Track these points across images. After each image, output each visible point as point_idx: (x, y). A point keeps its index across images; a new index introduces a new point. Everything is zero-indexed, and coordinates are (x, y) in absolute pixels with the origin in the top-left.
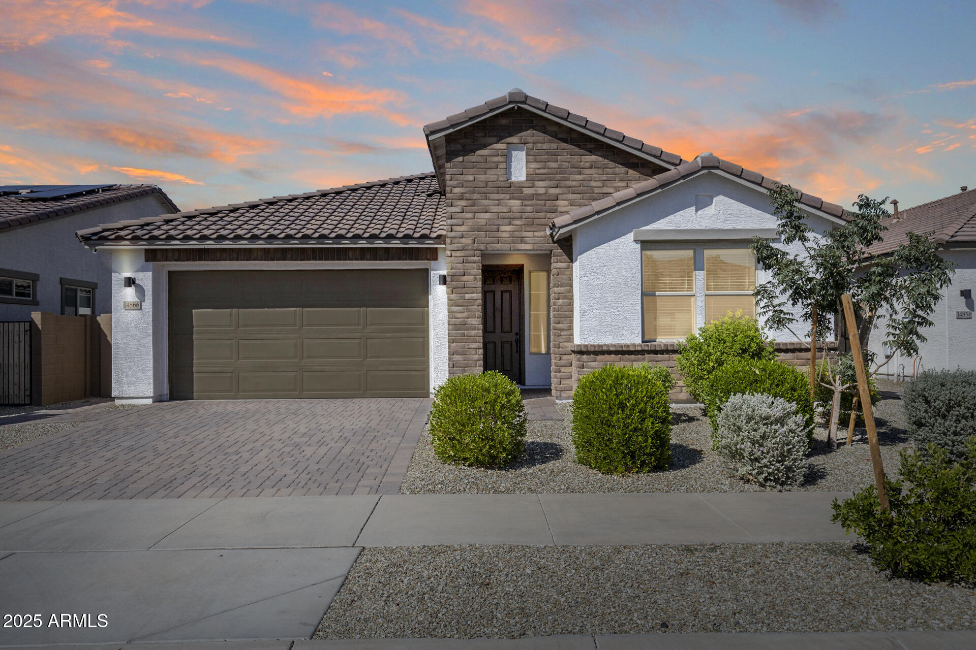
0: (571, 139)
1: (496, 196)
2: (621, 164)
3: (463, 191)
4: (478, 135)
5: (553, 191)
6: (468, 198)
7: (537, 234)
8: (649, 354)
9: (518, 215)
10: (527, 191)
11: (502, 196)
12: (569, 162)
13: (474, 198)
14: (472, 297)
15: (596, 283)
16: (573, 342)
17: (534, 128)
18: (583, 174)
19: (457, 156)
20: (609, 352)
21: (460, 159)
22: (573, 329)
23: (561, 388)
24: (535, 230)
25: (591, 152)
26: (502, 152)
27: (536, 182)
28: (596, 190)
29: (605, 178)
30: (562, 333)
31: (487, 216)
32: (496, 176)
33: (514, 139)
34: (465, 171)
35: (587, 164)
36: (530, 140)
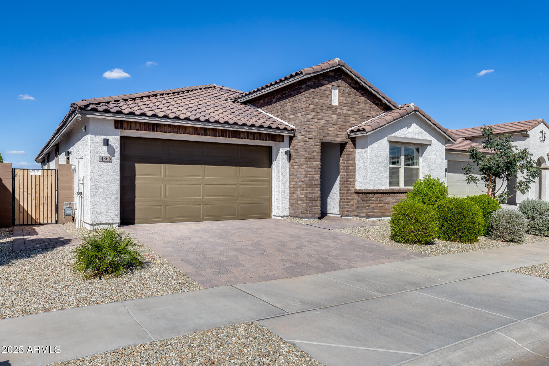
0: (356, 88)
1: (327, 112)
2: (373, 103)
3: (313, 107)
4: (320, 78)
5: (349, 112)
6: (316, 111)
7: (343, 133)
8: (392, 194)
9: (335, 122)
10: (339, 111)
11: (329, 112)
12: (355, 99)
13: (318, 111)
14: (317, 164)
15: (374, 160)
16: (355, 188)
17: (342, 79)
18: (360, 106)
19: (312, 88)
20: (379, 193)
21: (313, 90)
22: (355, 182)
23: (350, 210)
24: (342, 131)
25: (363, 95)
26: (330, 89)
27: (342, 107)
28: (365, 114)
29: (368, 109)
30: (351, 184)
31: (323, 121)
32: (327, 101)
33: (334, 84)
34: (314, 97)
35: (361, 101)
36: (341, 85)
